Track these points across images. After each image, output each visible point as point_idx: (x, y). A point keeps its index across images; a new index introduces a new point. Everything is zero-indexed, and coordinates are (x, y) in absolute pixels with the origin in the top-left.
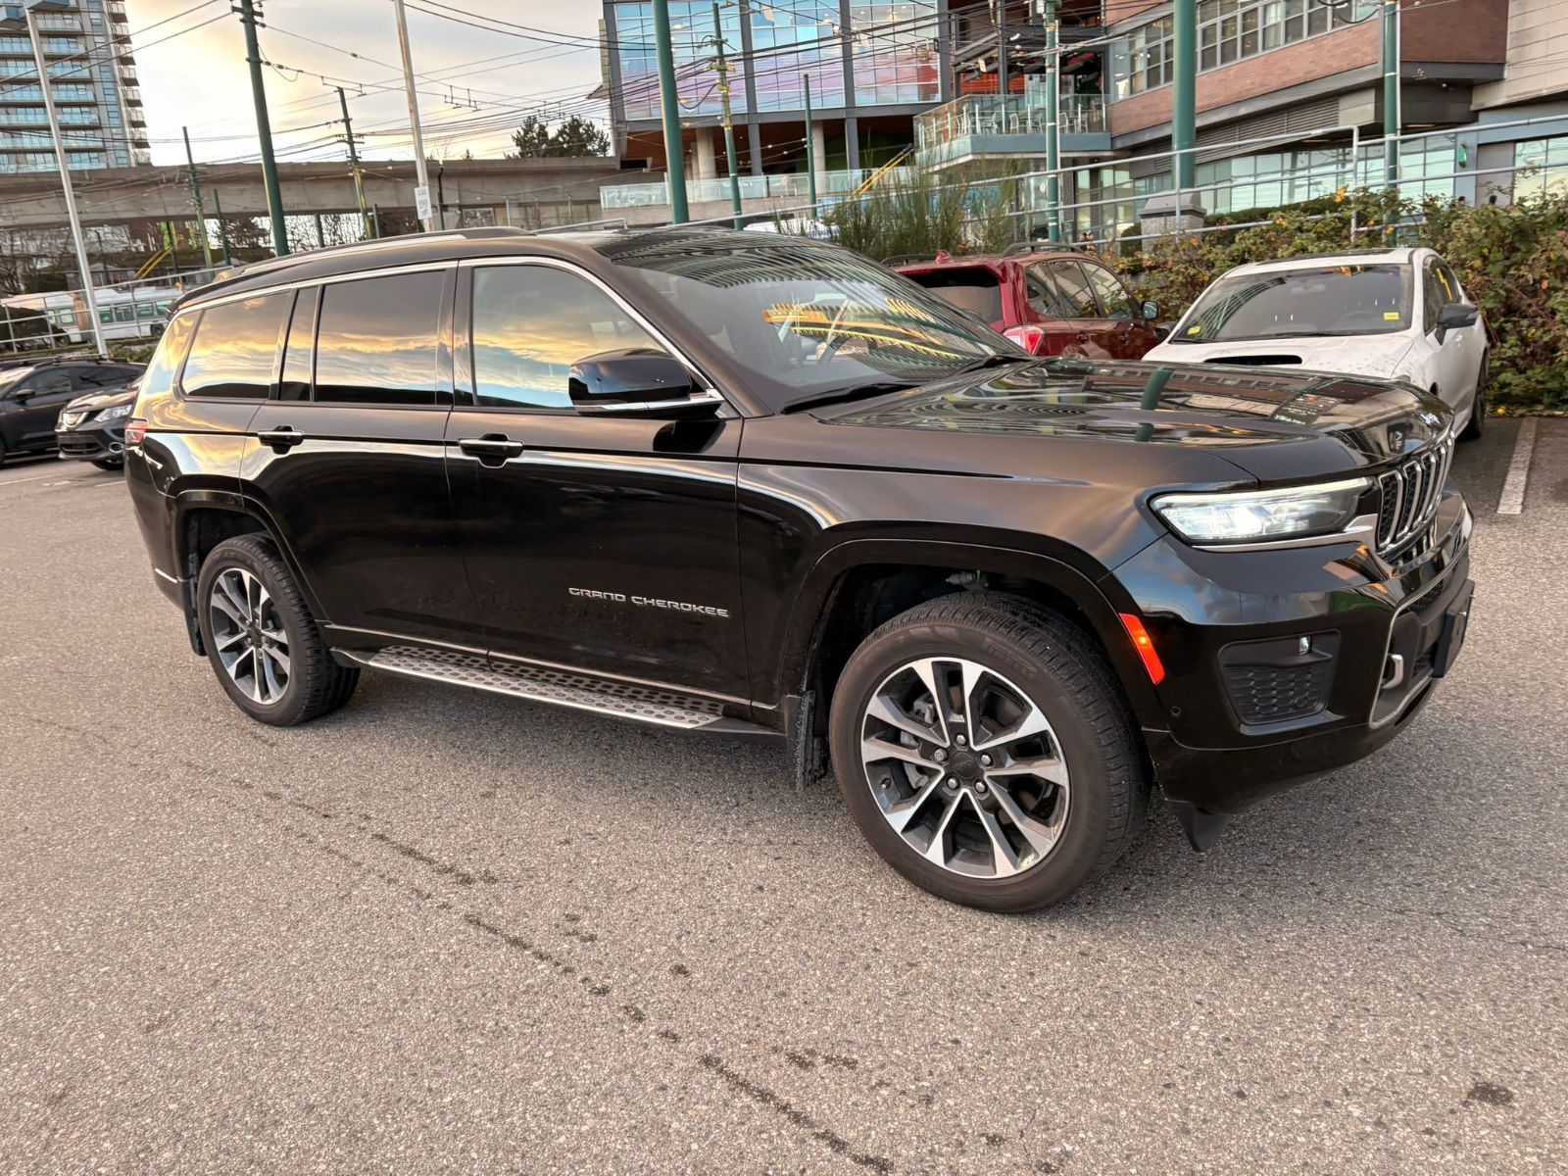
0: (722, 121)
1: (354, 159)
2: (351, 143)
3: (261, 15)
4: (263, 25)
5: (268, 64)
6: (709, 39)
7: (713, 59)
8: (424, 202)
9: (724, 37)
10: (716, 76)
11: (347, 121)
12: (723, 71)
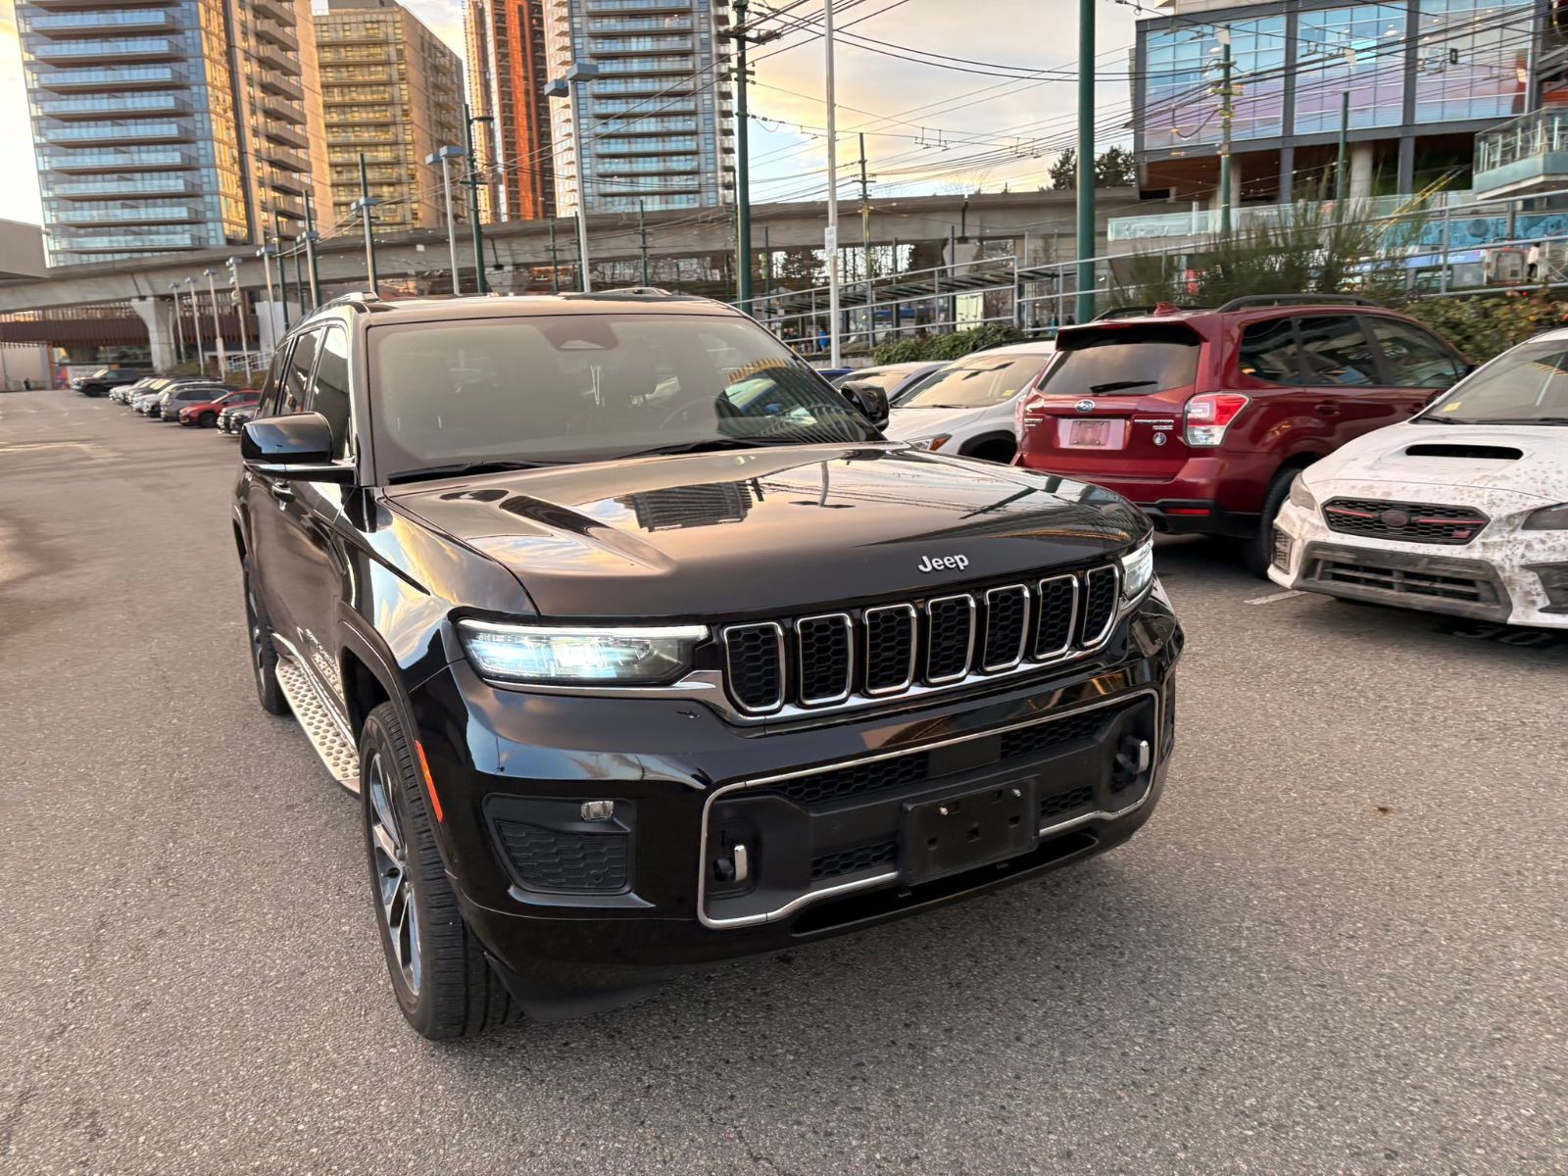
0: (1219, 148)
1: (865, 196)
2: (864, 182)
3: (752, 73)
4: (754, 83)
5: (754, 117)
6: (1216, 62)
7: (1217, 84)
8: (830, 241)
9: (1232, 59)
10: (1219, 101)
11: (863, 162)
12: (1227, 95)
